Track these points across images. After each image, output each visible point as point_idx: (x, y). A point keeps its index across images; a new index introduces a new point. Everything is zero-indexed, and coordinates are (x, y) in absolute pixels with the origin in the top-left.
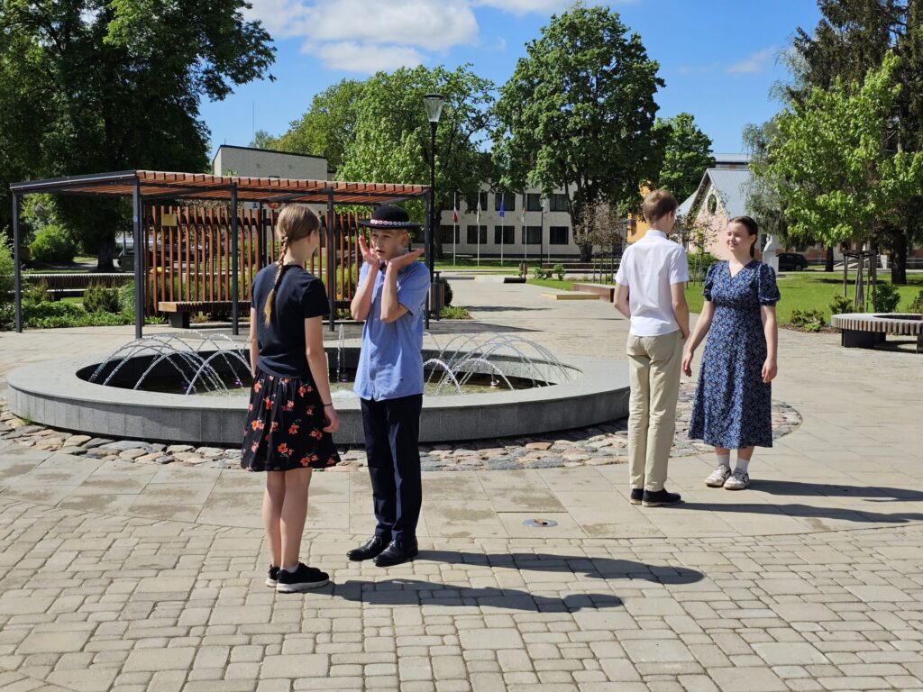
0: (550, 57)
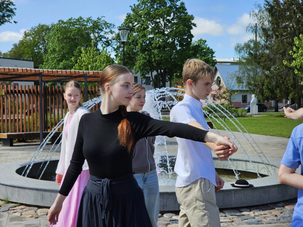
0: (142, 13)
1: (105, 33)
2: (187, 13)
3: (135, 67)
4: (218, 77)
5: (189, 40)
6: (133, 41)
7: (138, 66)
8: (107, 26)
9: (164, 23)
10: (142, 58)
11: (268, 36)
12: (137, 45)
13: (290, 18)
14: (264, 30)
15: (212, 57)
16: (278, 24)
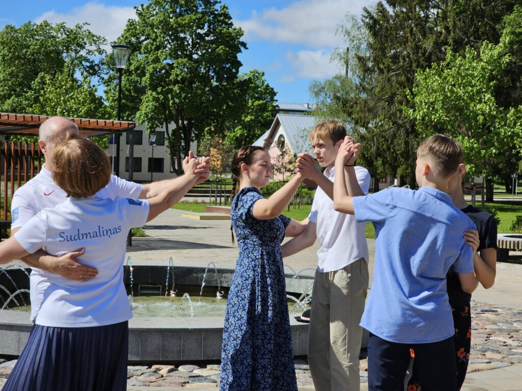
0: (155, 20)
1: (89, 52)
2: (231, 24)
3: (138, 114)
4: (281, 136)
5: (234, 70)
6: (137, 69)
7: (143, 112)
8: (94, 40)
9: (193, 39)
10: (151, 98)
11: (367, 70)
12: (144, 75)
13: (405, 42)
14: (360, 59)
15: (272, 100)
16: (383, 50)
